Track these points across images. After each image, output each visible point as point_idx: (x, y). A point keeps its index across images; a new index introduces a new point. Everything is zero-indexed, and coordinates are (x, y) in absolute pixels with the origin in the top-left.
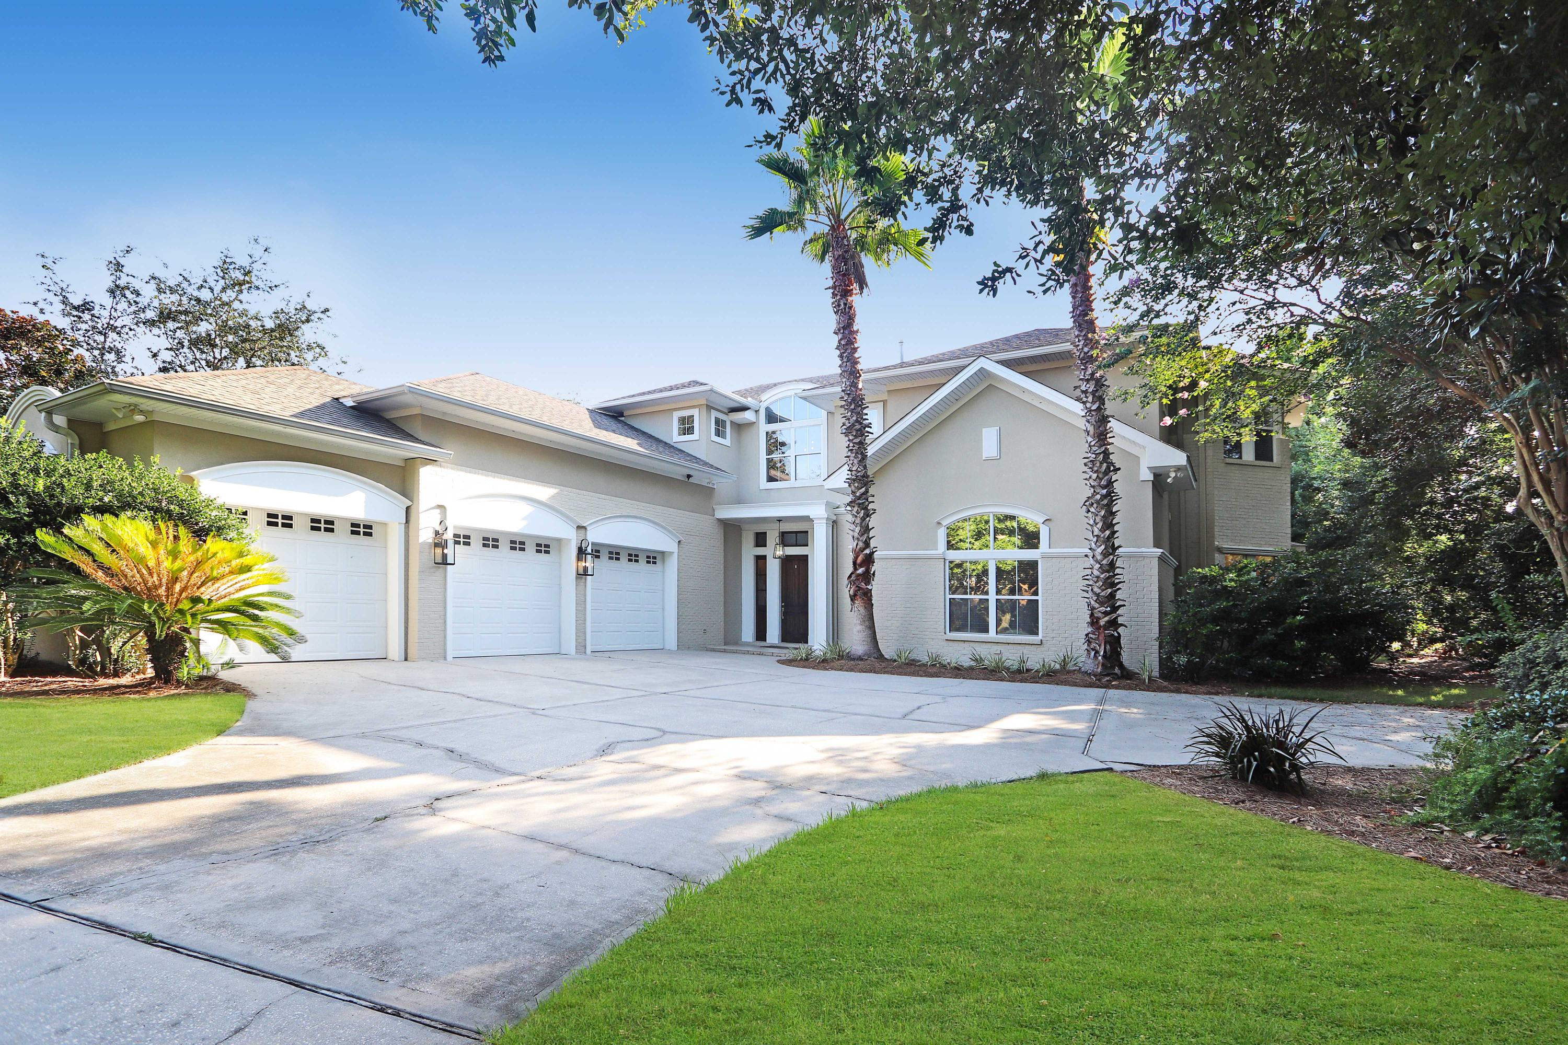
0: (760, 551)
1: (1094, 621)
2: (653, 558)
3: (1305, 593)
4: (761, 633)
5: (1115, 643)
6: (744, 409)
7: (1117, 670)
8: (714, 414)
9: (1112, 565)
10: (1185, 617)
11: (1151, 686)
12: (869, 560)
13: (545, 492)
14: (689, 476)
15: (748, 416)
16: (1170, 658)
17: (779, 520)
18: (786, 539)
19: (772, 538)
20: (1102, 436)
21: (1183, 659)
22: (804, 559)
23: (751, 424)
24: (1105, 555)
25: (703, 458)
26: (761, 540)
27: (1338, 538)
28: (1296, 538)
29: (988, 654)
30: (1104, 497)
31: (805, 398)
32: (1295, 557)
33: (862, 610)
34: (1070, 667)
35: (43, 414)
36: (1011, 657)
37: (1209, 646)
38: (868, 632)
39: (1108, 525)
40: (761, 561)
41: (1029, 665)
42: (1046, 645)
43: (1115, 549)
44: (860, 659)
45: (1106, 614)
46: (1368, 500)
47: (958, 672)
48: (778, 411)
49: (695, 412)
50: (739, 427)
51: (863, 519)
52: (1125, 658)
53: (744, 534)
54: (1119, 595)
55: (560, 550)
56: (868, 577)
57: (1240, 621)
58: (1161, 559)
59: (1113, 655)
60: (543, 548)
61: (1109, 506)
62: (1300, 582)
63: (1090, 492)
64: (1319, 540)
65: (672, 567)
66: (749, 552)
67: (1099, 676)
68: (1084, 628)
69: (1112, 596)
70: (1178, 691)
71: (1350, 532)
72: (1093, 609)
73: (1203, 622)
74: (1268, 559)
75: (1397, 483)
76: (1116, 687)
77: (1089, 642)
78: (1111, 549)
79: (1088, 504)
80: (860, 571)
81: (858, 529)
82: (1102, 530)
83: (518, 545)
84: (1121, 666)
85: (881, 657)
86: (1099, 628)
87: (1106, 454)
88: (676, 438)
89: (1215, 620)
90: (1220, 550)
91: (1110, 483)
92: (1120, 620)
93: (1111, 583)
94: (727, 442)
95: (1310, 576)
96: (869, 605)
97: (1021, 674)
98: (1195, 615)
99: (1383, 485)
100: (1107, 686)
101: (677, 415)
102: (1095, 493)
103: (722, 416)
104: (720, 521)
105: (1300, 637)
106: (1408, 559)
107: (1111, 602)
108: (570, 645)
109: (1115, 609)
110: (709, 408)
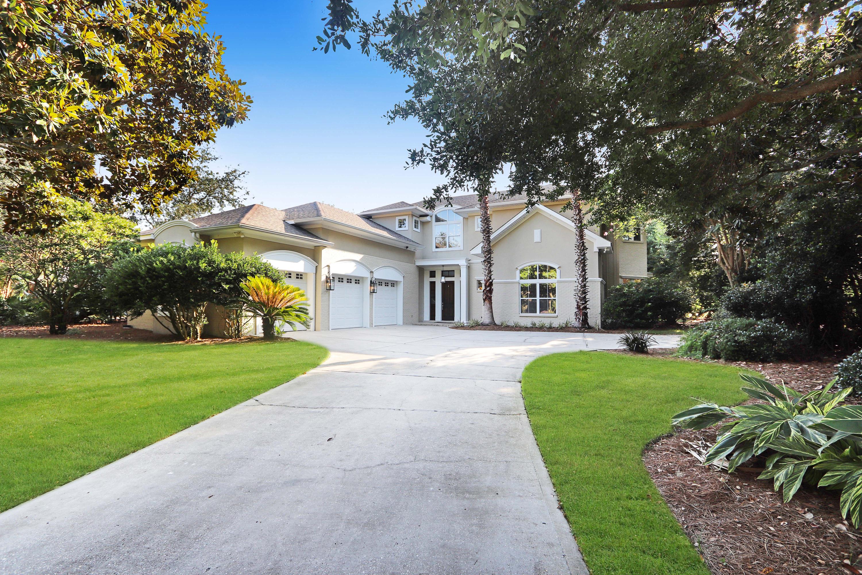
0: (433, 279)
1: (578, 307)
2: (393, 284)
3: (651, 295)
4: (433, 316)
5: (585, 315)
6: (426, 215)
7: (587, 326)
8: (414, 218)
9: (585, 286)
10: (610, 305)
11: (599, 331)
12: (491, 284)
13: (358, 257)
14: (407, 247)
15: (428, 219)
16: (605, 321)
17: (443, 266)
18: (444, 274)
19: (438, 274)
20: (581, 236)
21: (610, 321)
22: (452, 283)
23: (428, 222)
24: (583, 281)
25: (410, 238)
26: (433, 274)
27: (666, 269)
28: (649, 269)
29: (538, 322)
30: (582, 260)
31: (456, 213)
32: (648, 281)
33: (488, 305)
34: (569, 325)
35: (193, 233)
36: (547, 322)
37: (619, 316)
38: (490, 314)
39: (584, 270)
40: (433, 285)
41: (553, 325)
42: (559, 317)
43: (586, 279)
44: (487, 325)
45: (583, 304)
46: (676, 254)
47: (527, 329)
48: (440, 216)
49: (406, 217)
50: (423, 223)
51: (489, 267)
52: (589, 321)
53: (425, 272)
54: (587, 297)
55: (363, 282)
56: (491, 291)
57: (629, 306)
58: (601, 282)
59: (585, 321)
60: (357, 281)
61: (584, 263)
62: (650, 291)
63: (577, 258)
64: (659, 270)
65: (401, 288)
66: (427, 280)
67: (581, 328)
68: (574, 309)
69: (585, 297)
70: (608, 333)
71: (671, 266)
72: (578, 302)
73: (617, 306)
74: (639, 281)
75: (686, 249)
76: (587, 332)
77: (576, 315)
78: (585, 279)
79: (576, 262)
80: (488, 289)
81: (487, 272)
82: (582, 272)
83: (349, 281)
84: (588, 324)
85: (495, 324)
86: (580, 310)
87: (583, 243)
88: (397, 229)
89: (621, 306)
90: (621, 277)
91: (584, 254)
92: (588, 306)
93: (584, 292)
94: (418, 230)
95: (653, 288)
96: (491, 303)
97: (551, 329)
98: (614, 304)
99: (681, 250)
100: (583, 332)
101: (397, 219)
102: (579, 258)
103: (417, 219)
104: (417, 266)
105: (650, 311)
106: (692, 278)
107: (584, 299)
108: (367, 323)
109: (586, 302)
110: (413, 215)
